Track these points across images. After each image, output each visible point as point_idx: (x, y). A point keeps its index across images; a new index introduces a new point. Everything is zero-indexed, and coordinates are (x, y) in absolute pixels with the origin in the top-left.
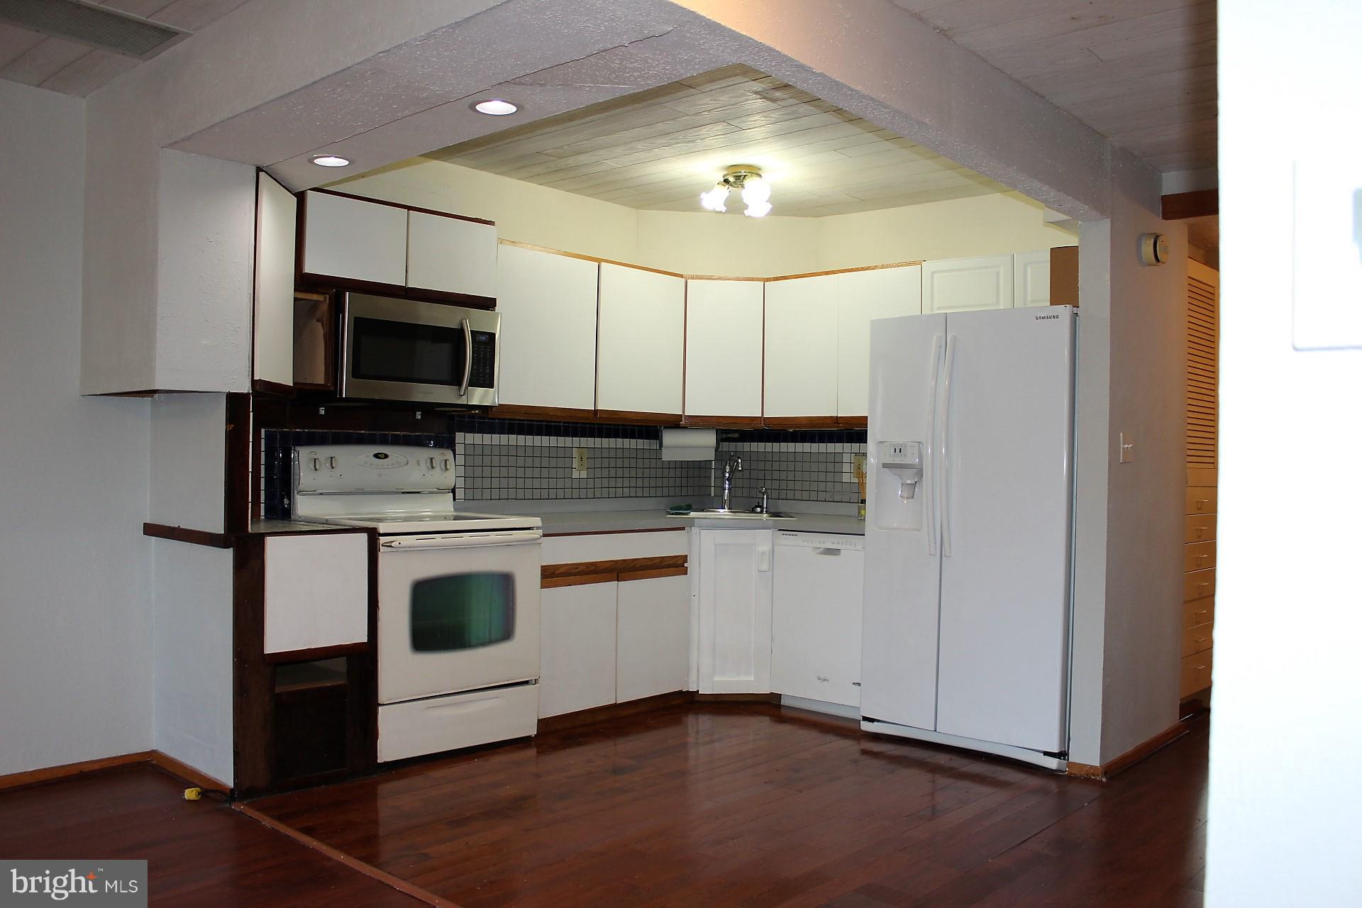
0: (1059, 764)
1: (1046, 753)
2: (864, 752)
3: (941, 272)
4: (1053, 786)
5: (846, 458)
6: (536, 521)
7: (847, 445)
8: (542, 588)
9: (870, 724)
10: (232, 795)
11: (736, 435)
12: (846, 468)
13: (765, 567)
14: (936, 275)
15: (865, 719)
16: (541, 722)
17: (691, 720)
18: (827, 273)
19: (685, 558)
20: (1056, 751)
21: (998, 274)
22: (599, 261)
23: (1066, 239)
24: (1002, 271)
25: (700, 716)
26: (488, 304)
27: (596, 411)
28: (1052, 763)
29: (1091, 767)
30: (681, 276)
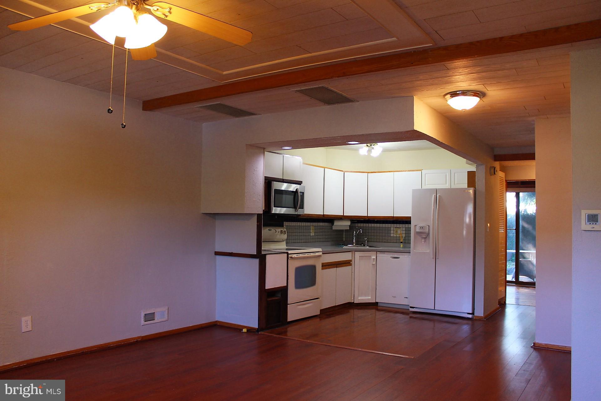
0: (472, 316)
1: (468, 313)
2: (411, 317)
3: (429, 173)
4: (470, 322)
5: (392, 229)
6: (320, 250)
7: (392, 225)
8: (322, 269)
9: (413, 309)
10: (258, 330)
11: (356, 221)
12: (392, 232)
13: (374, 263)
14: (426, 175)
15: (411, 307)
16: (321, 310)
17: (352, 311)
18: (390, 172)
19: (351, 261)
20: (471, 312)
21: (446, 175)
22: (324, 168)
23: (473, 168)
24: (447, 174)
25: (355, 310)
26: (299, 183)
27: (324, 215)
28: (470, 316)
29: (481, 316)
30: (342, 171)
